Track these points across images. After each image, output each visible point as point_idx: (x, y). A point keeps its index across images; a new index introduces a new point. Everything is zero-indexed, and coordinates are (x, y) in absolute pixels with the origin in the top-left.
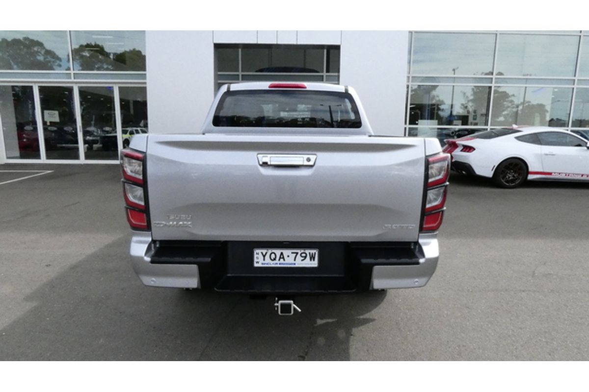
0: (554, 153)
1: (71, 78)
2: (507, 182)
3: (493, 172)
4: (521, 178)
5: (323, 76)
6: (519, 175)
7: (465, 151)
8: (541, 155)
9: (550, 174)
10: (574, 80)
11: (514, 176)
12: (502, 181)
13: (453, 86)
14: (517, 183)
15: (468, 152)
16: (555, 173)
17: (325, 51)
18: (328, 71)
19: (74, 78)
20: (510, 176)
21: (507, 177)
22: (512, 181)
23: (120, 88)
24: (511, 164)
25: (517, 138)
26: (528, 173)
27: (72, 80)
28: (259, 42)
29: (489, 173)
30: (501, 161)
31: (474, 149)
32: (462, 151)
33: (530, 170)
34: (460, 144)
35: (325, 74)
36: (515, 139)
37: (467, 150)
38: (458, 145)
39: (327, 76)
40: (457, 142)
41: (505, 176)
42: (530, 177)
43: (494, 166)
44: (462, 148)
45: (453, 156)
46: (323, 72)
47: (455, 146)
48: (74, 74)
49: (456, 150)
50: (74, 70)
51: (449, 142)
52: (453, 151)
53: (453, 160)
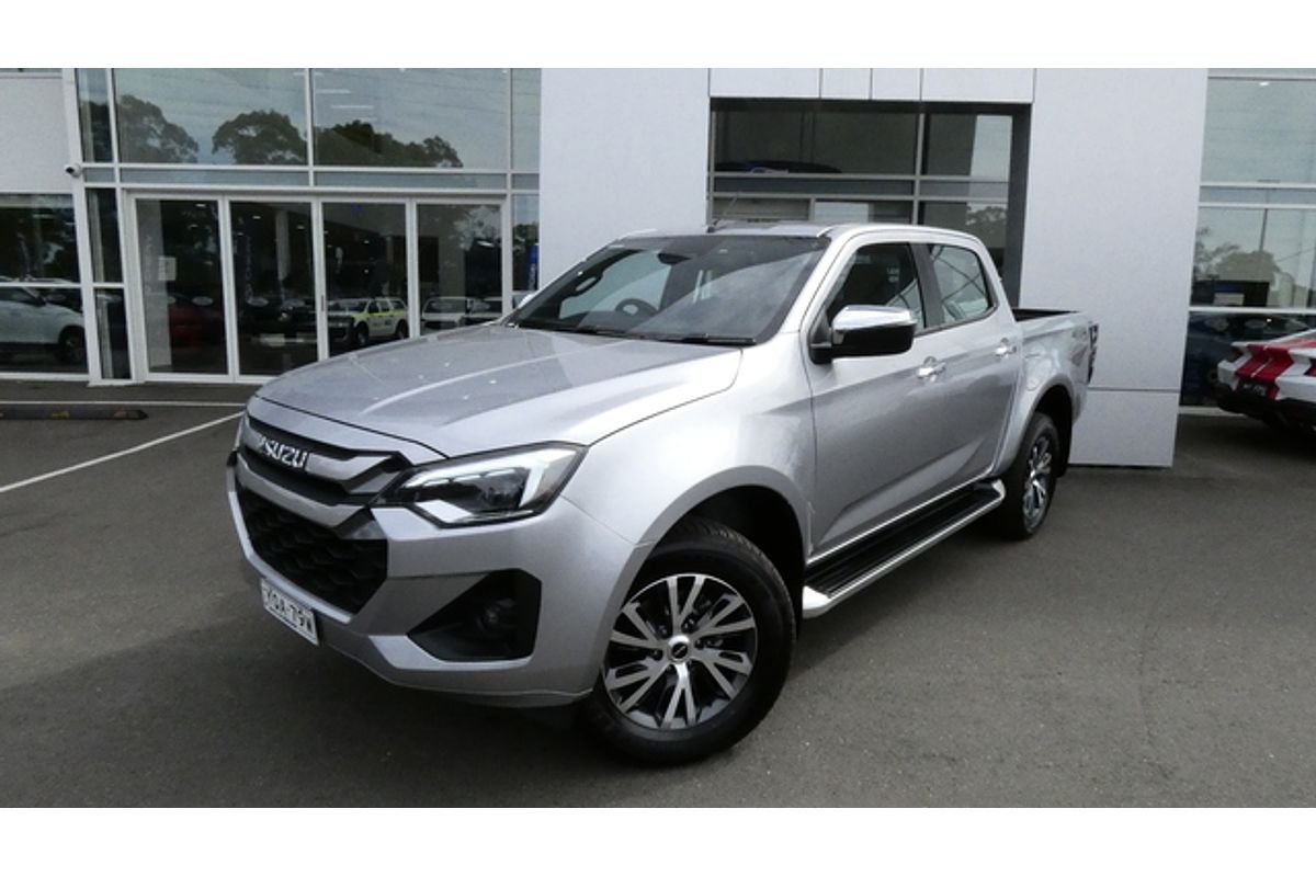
1: (307, 184)
5: (913, 182)
13: (1266, 210)
17: (922, 117)
18: (924, 172)
19: (316, 184)
23: (419, 207)
27: (311, 187)
28: (827, 95)
32: (1308, 373)
34: (1301, 357)
35: (918, 177)
38: (1294, 359)
39: (922, 182)
40: (1291, 351)
45: (1279, 385)
46: (914, 173)
47: (1283, 360)
48: (316, 173)
49: (1289, 371)
50: (315, 164)
51: (1262, 347)
52: (1278, 374)
53: (1279, 397)
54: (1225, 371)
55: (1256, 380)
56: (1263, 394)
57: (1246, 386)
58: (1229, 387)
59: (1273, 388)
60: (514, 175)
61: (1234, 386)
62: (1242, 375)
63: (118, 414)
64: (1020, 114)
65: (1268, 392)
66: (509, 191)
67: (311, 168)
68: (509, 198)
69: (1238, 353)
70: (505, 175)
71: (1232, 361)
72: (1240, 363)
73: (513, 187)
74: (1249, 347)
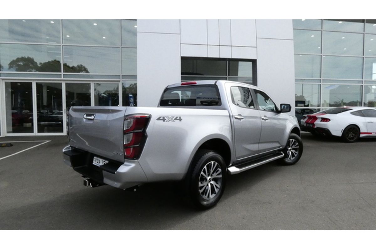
0: (372, 122)
1: (61, 77)
2: (350, 139)
3: (342, 133)
4: (357, 136)
5: (227, 77)
6: (355, 134)
7: (324, 121)
8: (366, 122)
9: (371, 133)
10: (363, 81)
11: (353, 135)
12: (347, 138)
14: (355, 139)
15: (326, 122)
16: (373, 133)
17: (228, 62)
19: (64, 78)
20: (350, 135)
21: (349, 136)
22: (352, 138)
24: (351, 128)
25: (351, 113)
26: (360, 133)
27: (62, 78)
28: (209, 56)
29: (339, 134)
30: (347, 126)
31: (329, 120)
32: (321, 121)
33: (361, 131)
34: (319, 117)
36: (350, 114)
37: (325, 121)
38: (317, 118)
40: (317, 116)
41: (348, 136)
42: (362, 136)
43: (342, 130)
44: (320, 120)
45: (315, 124)
46: (226, 75)
47: (315, 118)
48: (64, 75)
49: (317, 121)
50: (63, 72)
51: (310, 116)
52: (315, 122)
53: (315, 127)
54: (303, 122)
55: (310, 123)
56: (312, 126)
57: (308, 125)
58: (304, 126)
59: (314, 125)
60: (122, 76)
61: (305, 125)
62: (307, 122)
63: (3, 145)
64: (254, 62)
65: (313, 126)
66: (121, 80)
67: (62, 73)
68: (121, 82)
69: (305, 117)
70: (120, 75)
71: (304, 119)
72: (306, 120)
73: (122, 78)
74: (308, 116)
